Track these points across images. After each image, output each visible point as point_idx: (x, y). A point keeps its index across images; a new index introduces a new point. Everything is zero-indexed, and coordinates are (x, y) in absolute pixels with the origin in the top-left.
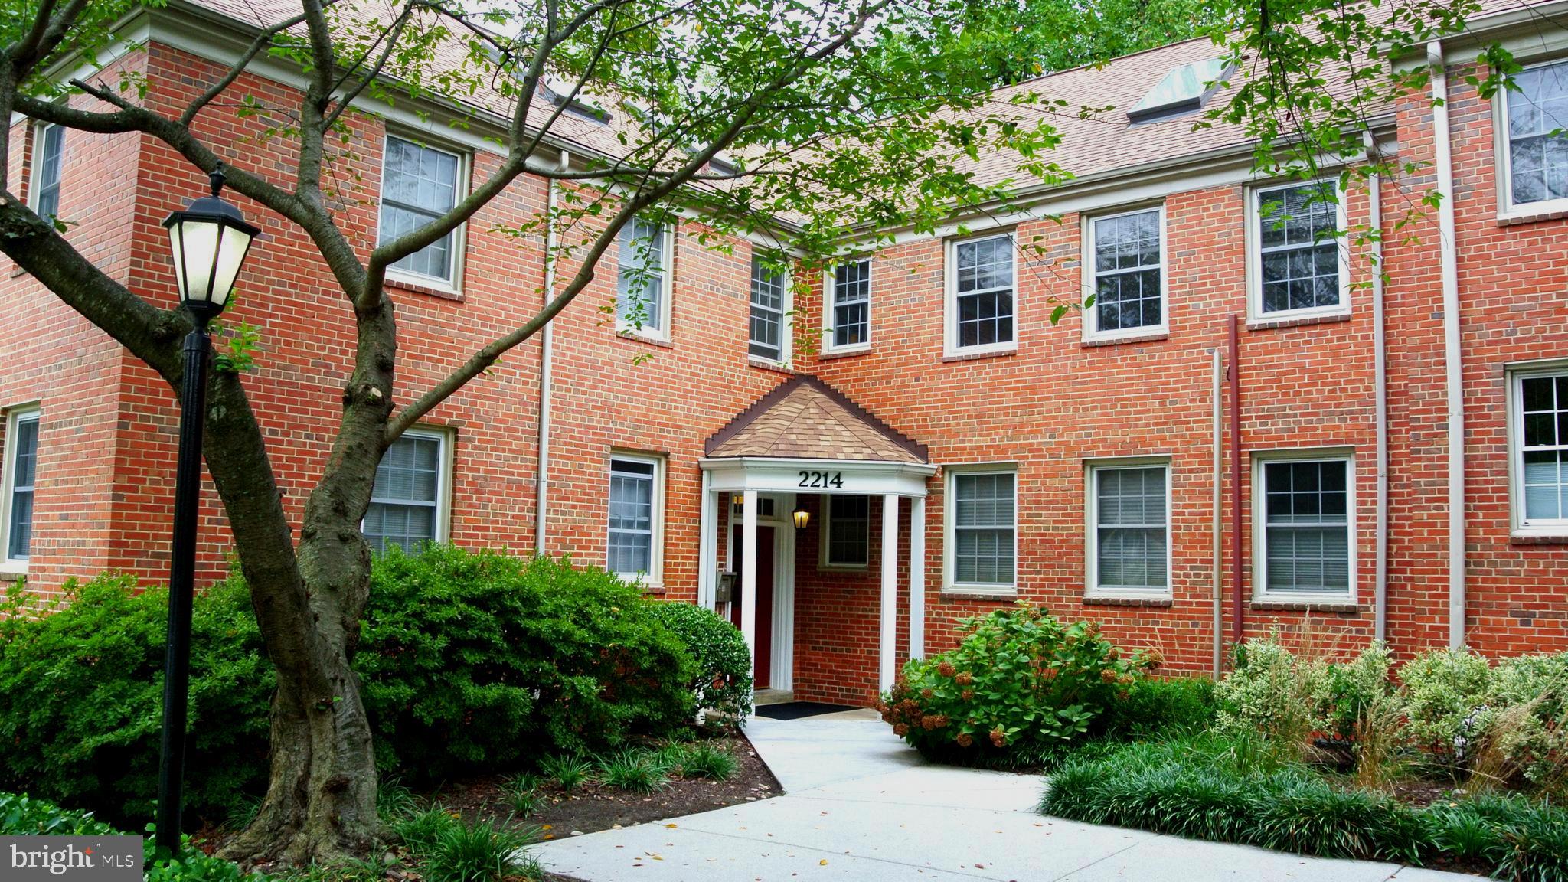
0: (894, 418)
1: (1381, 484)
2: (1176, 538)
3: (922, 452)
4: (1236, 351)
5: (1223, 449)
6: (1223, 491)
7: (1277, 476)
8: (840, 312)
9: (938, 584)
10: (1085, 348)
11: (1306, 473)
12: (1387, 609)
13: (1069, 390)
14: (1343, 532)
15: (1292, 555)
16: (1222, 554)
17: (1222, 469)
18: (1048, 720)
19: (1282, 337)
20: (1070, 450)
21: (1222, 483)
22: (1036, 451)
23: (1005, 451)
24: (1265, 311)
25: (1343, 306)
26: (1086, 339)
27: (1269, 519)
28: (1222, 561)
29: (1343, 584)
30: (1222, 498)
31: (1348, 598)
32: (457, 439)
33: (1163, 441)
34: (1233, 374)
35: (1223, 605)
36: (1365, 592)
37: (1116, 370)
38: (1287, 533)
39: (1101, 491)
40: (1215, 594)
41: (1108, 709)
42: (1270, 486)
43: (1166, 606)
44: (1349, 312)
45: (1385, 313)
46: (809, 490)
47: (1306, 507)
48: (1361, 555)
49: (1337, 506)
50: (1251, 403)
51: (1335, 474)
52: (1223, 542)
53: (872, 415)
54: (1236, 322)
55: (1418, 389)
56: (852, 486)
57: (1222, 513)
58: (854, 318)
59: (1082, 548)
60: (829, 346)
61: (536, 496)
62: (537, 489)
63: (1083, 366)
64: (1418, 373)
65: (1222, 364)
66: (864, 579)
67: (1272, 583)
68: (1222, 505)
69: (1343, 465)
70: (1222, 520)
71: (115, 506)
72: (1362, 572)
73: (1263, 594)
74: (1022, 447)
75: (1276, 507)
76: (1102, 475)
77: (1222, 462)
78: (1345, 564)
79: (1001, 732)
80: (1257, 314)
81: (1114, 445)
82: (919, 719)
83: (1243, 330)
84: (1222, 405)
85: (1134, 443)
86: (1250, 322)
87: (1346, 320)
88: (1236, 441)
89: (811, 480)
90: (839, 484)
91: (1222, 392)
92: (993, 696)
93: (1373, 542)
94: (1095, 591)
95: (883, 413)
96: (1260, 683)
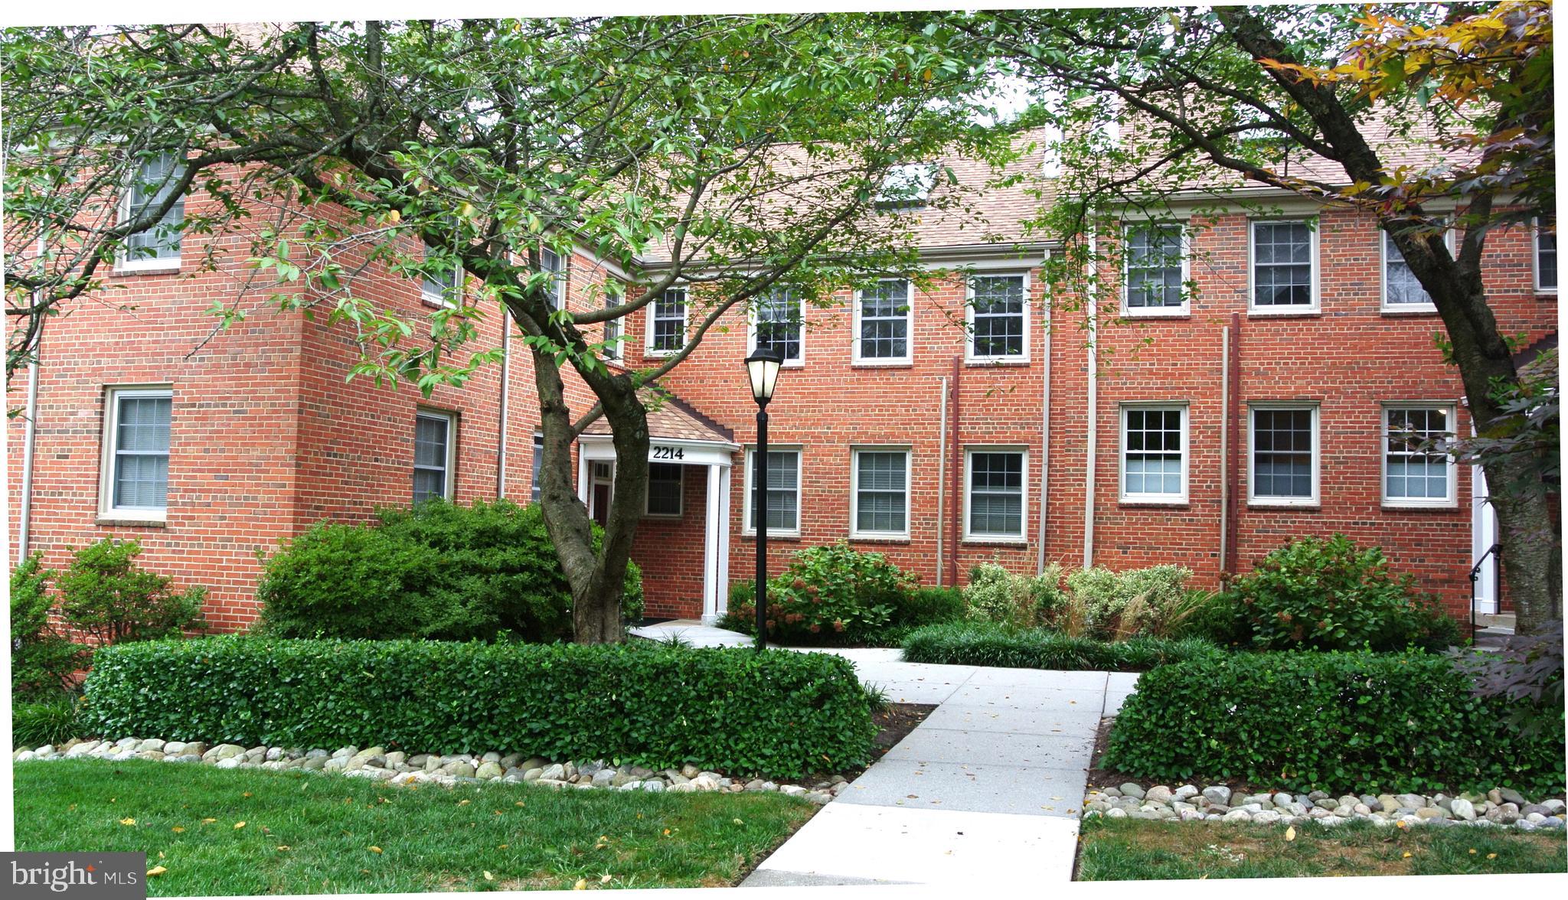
0: (707, 409)
1: (1045, 469)
2: (913, 500)
3: (729, 434)
4: (957, 380)
5: (947, 442)
6: (946, 470)
7: (979, 461)
8: (659, 326)
9: (740, 529)
10: (854, 369)
11: (997, 460)
12: (1046, 545)
13: (842, 397)
14: (1019, 498)
15: (987, 512)
16: (944, 510)
17: (946, 456)
18: (866, 614)
19: (987, 374)
20: (841, 438)
21: (945, 465)
22: (817, 438)
23: (793, 436)
24: (976, 354)
25: (1024, 358)
26: (854, 363)
27: (973, 488)
28: (944, 515)
29: (1018, 530)
30: (945, 474)
31: (1022, 538)
32: (459, 420)
33: (907, 435)
34: (955, 395)
35: (943, 543)
36: (1032, 534)
37: (876, 385)
38: (984, 497)
39: (860, 467)
40: (940, 535)
41: (900, 606)
42: (974, 468)
43: (906, 544)
44: (1028, 361)
45: (1051, 364)
46: (661, 460)
47: (997, 481)
48: (1030, 512)
49: (1016, 481)
50: (966, 412)
51: (1015, 461)
52: (945, 503)
53: (688, 405)
54: (958, 361)
55: (1071, 413)
56: (690, 458)
57: (945, 484)
58: (670, 330)
59: (848, 505)
60: (650, 352)
61: (499, 463)
62: (499, 458)
63: (852, 381)
64: (1071, 403)
65: (948, 387)
66: (680, 525)
67: (974, 529)
68: (945, 479)
69: (1020, 456)
70: (945, 488)
71: (297, 472)
72: (1031, 523)
73: (969, 537)
74: (807, 435)
75: (978, 481)
76: (861, 456)
77: (946, 451)
78: (1019, 518)
79: (842, 623)
80: (971, 357)
81: (873, 436)
82: (784, 617)
83: (962, 366)
84: (947, 414)
85: (887, 436)
86: (967, 362)
87: (1027, 366)
88: (955, 437)
89: (662, 453)
90: (681, 456)
91: (947, 406)
92: (831, 600)
93: (1039, 505)
94: (856, 534)
95: (698, 404)
96: (993, 588)
